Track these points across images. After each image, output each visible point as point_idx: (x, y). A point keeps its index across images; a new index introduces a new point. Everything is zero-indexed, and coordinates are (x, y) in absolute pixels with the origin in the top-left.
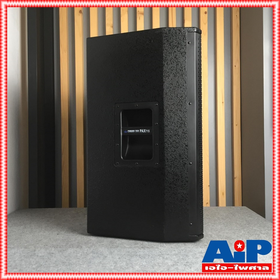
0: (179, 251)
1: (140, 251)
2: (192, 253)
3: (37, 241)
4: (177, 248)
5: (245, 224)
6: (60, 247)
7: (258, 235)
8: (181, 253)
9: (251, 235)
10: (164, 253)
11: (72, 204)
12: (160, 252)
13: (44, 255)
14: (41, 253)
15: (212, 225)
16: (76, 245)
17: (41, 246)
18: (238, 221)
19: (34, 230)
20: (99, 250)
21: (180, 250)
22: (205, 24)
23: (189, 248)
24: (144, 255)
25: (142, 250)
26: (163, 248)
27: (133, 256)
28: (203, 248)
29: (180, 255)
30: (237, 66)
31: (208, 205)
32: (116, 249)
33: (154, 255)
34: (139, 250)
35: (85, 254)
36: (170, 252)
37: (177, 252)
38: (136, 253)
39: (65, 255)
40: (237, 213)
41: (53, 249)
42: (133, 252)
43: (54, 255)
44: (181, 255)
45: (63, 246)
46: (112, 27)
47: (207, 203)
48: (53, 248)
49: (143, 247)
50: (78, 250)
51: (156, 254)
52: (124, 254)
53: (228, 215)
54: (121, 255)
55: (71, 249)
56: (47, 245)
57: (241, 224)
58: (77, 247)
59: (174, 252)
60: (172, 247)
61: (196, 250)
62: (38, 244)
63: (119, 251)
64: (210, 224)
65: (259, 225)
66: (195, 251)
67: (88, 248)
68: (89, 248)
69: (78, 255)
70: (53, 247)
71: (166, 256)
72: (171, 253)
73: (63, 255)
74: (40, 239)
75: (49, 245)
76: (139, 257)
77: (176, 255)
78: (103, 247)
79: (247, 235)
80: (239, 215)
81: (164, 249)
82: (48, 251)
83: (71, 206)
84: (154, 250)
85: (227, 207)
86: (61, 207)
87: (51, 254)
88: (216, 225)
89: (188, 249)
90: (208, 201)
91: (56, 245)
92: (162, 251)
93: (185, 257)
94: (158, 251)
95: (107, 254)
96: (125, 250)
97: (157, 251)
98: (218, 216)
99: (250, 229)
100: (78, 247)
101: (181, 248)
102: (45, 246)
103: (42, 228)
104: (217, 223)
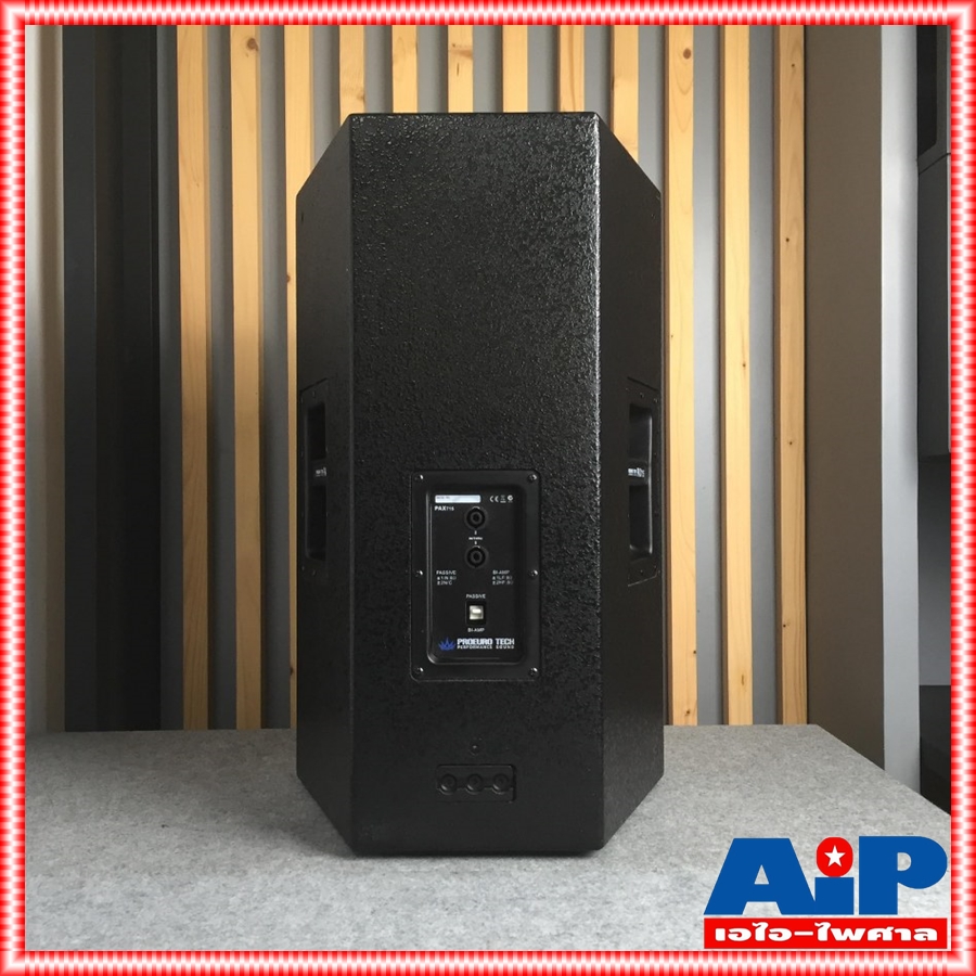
0: (581, 887)
1: (447, 887)
2: (624, 894)
3: (89, 851)
4: (574, 876)
5: (813, 789)
6: (171, 873)
7: (855, 827)
8: (586, 892)
9: (830, 827)
10: (528, 892)
11: (220, 715)
12: (516, 888)
13: (111, 900)
14: (101, 893)
15: (701, 791)
16: (226, 865)
17: (103, 868)
18: (788, 778)
19: (82, 811)
20: (306, 882)
21: (584, 880)
22: (684, 93)
23: (615, 873)
24: (460, 901)
25: (454, 880)
26: (525, 873)
27: (422, 904)
28: (662, 873)
29: (582, 901)
30: (794, 241)
31: (693, 720)
32: (364, 877)
33: (495, 899)
34: (444, 881)
35: (255, 895)
36: (550, 889)
37: (573, 889)
38: (434, 892)
39: (187, 902)
40: (786, 747)
41: (146, 879)
42: (423, 889)
43: (146, 900)
44: (585, 899)
45: (180, 868)
46: (363, 98)
47: (688, 712)
48: (146, 875)
49: (459, 870)
50: (232, 881)
51: (501, 896)
52: (392, 898)
53: (755, 756)
54: (379, 900)
55: (206, 878)
56: (124, 866)
57: (798, 788)
58: (229, 874)
59: (562, 890)
60: (556, 871)
61: (639, 882)
62: (92, 860)
63: (372, 887)
64: (692, 787)
65: (858, 792)
66: (635, 885)
67: (266, 876)
68: (271, 873)
69: (231, 900)
70: (144, 871)
71: (534, 904)
72: (552, 892)
73: (180, 901)
74: (100, 843)
75: (131, 866)
76: (440, 906)
77: (569, 900)
78: (319, 873)
79: (816, 827)
80: (794, 755)
81: (530, 879)
82: (127, 886)
83: (213, 724)
84: (494, 882)
85: (756, 726)
86: (180, 727)
87: (136, 897)
88: (712, 792)
89: (614, 877)
90: (693, 706)
91: (157, 865)
92: (522, 885)
93: (599, 906)
94: (509, 885)
95: (332, 899)
96: (393, 882)
97: (506, 884)
98: (724, 760)
99: (827, 808)
100: (231, 872)
101: (588, 874)
102: (116, 868)
103: (108, 803)
104: (718, 784)
